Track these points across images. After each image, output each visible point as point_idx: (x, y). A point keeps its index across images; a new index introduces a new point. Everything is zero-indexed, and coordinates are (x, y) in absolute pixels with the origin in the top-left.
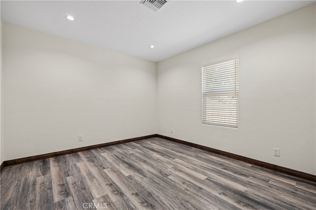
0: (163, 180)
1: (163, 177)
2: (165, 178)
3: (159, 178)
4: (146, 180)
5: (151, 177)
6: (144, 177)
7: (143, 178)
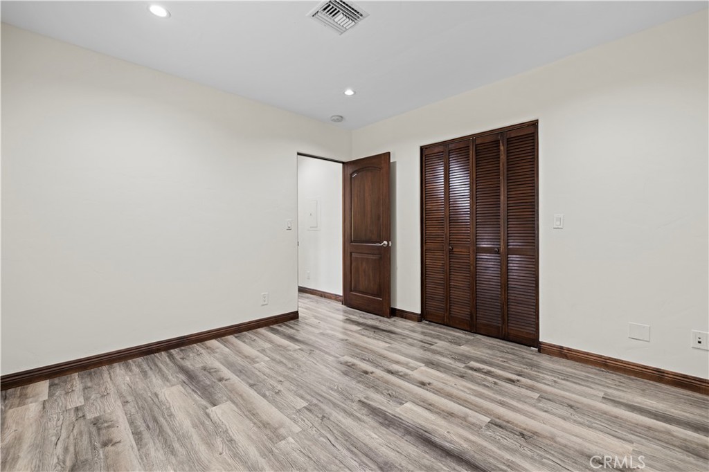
0: (321, 396)
1: (320, 404)
2: (315, 401)
3: (329, 400)
4: (358, 396)
5: (348, 402)
6: (365, 401)
7: (365, 398)
